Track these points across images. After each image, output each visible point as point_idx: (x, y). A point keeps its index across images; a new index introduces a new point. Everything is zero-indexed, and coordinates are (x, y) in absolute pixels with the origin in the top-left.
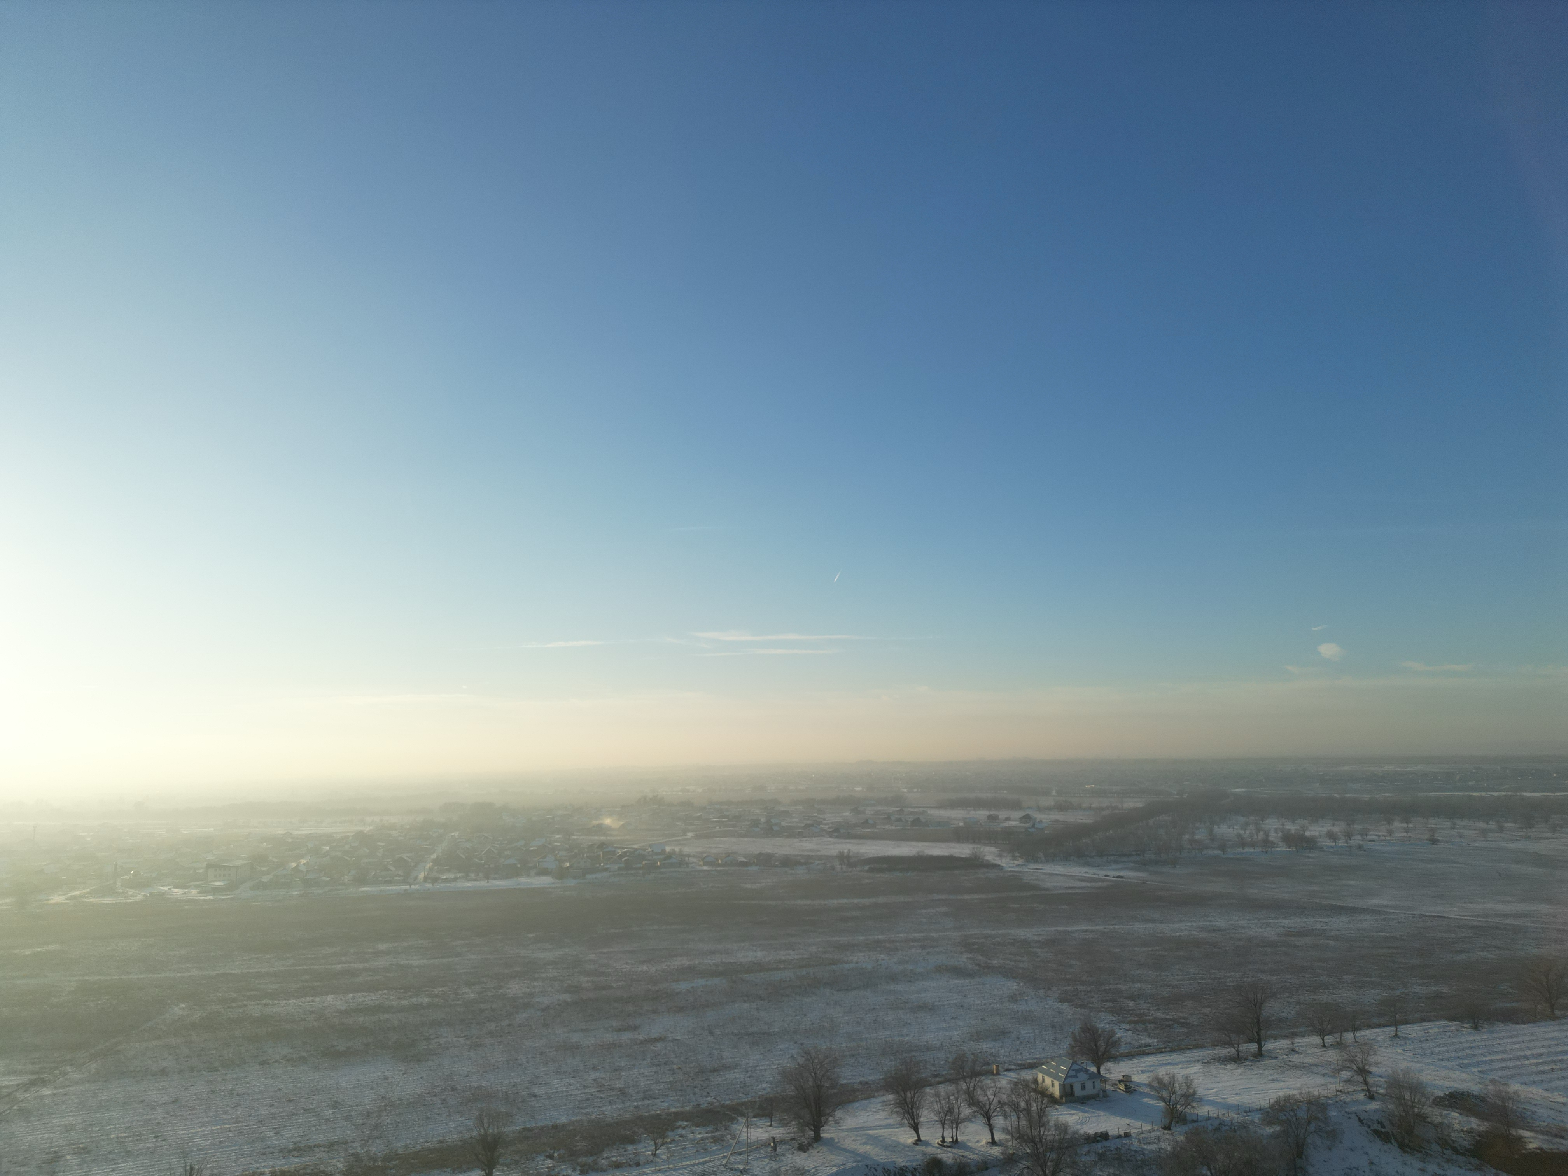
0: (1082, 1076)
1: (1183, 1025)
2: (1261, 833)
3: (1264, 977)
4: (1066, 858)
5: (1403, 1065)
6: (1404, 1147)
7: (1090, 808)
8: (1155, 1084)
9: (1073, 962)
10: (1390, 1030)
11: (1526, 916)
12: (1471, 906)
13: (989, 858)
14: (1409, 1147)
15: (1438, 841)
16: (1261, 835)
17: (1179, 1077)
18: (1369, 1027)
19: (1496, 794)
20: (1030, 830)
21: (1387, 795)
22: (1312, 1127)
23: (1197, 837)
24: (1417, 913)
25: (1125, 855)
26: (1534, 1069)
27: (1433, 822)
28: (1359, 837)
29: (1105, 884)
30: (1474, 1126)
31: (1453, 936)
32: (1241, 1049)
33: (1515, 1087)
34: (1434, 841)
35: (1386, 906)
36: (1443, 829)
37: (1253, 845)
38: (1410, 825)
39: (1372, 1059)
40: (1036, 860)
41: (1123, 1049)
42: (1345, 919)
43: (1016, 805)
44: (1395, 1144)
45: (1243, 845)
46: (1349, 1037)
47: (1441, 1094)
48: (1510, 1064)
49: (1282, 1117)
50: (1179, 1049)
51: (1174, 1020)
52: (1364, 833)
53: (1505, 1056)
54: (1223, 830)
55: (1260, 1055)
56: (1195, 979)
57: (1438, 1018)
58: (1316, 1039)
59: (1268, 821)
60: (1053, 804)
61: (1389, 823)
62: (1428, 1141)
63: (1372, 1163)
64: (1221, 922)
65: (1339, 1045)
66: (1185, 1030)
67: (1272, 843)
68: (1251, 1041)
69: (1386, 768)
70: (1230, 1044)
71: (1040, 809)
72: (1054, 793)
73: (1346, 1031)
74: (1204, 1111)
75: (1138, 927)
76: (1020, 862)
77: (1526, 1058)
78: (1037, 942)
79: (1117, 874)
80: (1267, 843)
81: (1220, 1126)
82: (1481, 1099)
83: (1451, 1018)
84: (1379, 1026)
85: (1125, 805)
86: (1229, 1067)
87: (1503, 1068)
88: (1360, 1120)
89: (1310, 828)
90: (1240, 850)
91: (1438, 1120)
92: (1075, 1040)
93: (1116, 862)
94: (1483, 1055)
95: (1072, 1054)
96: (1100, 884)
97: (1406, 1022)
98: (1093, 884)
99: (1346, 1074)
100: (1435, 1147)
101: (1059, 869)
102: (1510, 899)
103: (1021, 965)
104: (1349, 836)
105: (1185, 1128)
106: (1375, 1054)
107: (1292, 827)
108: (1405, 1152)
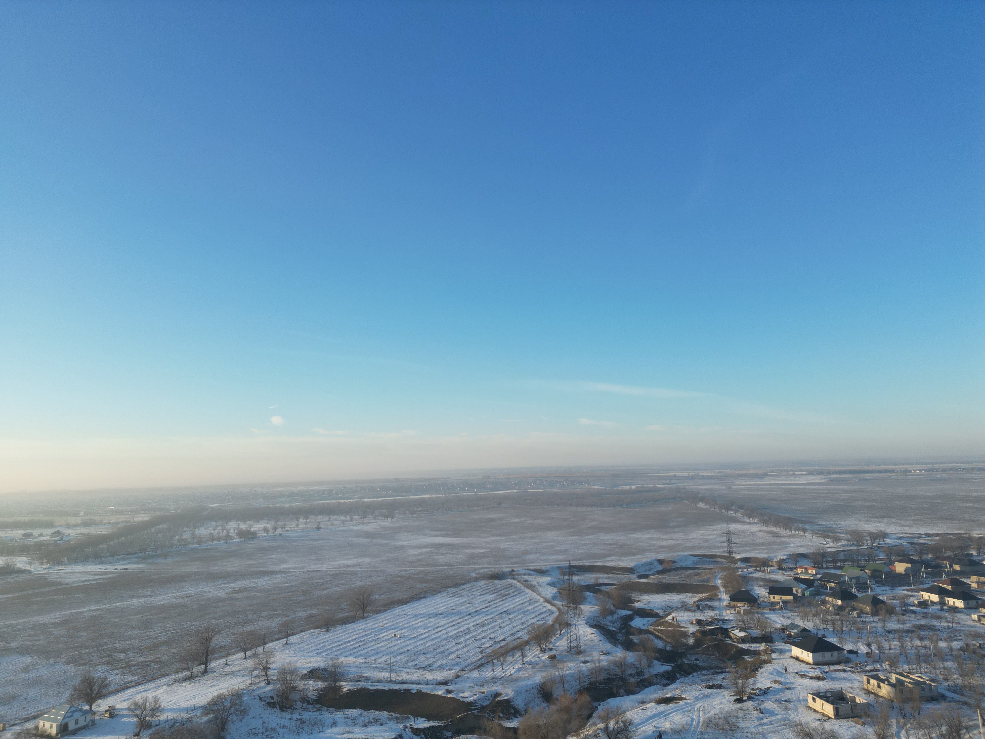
0: (77, 715)
1: (157, 663)
2: (225, 531)
3: (214, 622)
4: (86, 559)
5: (288, 660)
6: (283, 708)
7: (109, 523)
8: (133, 707)
9: (81, 634)
10: (283, 641)
11: (358, 565)
12: (333, 563)
13: (20, 566)
14: (285, 707)
15: (321, 528)
16: (225, 532)
17: (150, 699)
18: (273, 641)
19: (351, 501)
20: (59, 542)
21: (298, 504)
22: (232, 710)
23: (184, 537)
24: (305, 570)
25: (131, 554)
26: (352, 647)
27: (320, 518)
28: (280, 529)
29: (114, 575)
30: (319, 686)
31: (322, 581)
32: (194, 670)
33: (342, 659)
34: (319, 528)
35: (290, 568)
36: (324, 521)
37: (219, 539)
38: (308, 520)
39: (272, 660)
40: (60, 563)
41: (112, 688)
42: (267, 578)
43: (49, 525)
44: (278, 708)
45: (213, 539)
46: (260, 649)
47: (305, 672)
48: (341, 647)
49: (215, 708)
50: (153, 679)
51: (152, 661)
52: (283, 527)
53: (339, 643)
54: (202, 531)
55: (206, 672)
56: (170, 631)
57: (309, 629)
58: (241, 655)
59: (231, 523)
60: (80, 521)
61: (297, 520)
62: (296, 701)
63: (264, 723)
64: (192, 591)
65: (255, 655)
66: (158, 666)
67: (231, 537)
68: (201, 664)
69: (300, 488)
70: (187, 669)
71: (69, 526)
72: (82, 514)
73: (259, 646)
74: (163, 717)
75: (135, 602)
76: (47, 566)
77: (349, 642)
78: (53, 624)
79: (124, 567)
80: (228, 537)
81: (173, 724)
82: (325, 670)
83: (315, 628)
84: (278, 639)
85: (136, 520)
86: (184, 684)
87: (337, 650)
88: (261, 698)
89: (254, 526)
90: (211, 543)
91: (302, 687)
92: (75, 690)
93: (124, 559)
94: (329, 645)
95: (71, 701)
96: (109, 576)
97: (293, 634)
98: (104, 576)
99: (255, 673)
100: (299, 703)
101: (79, 568)
102: (351, 557)
103: (37, 643)
104: (275, 529)
105: (150, 731)
106: (274, 657)
107: (243, 526)
108: (283, 711)
